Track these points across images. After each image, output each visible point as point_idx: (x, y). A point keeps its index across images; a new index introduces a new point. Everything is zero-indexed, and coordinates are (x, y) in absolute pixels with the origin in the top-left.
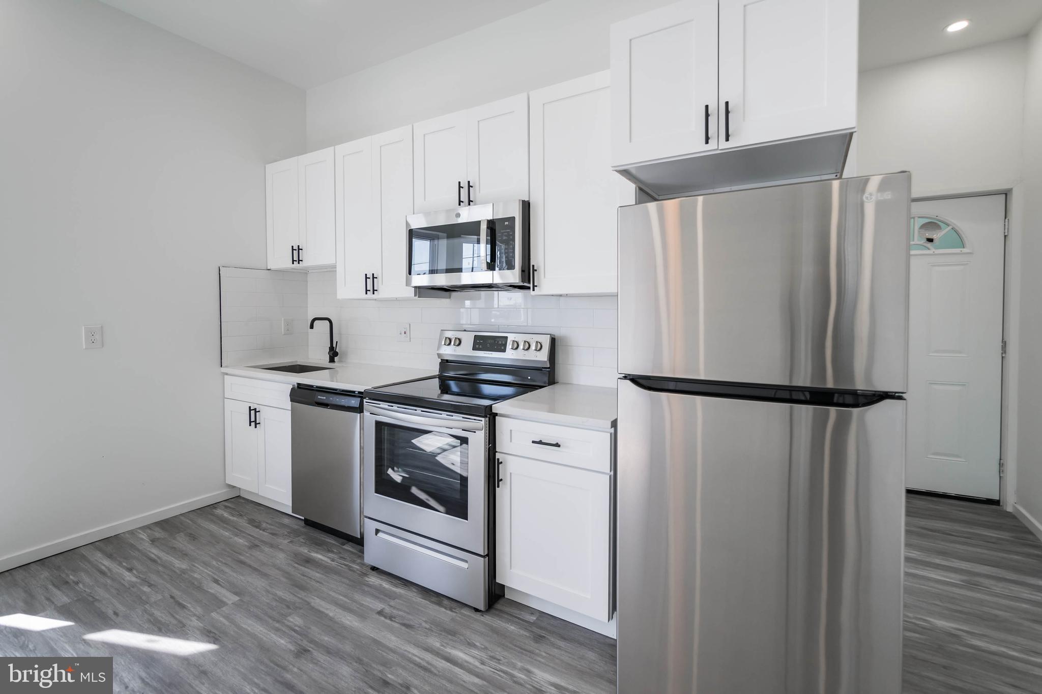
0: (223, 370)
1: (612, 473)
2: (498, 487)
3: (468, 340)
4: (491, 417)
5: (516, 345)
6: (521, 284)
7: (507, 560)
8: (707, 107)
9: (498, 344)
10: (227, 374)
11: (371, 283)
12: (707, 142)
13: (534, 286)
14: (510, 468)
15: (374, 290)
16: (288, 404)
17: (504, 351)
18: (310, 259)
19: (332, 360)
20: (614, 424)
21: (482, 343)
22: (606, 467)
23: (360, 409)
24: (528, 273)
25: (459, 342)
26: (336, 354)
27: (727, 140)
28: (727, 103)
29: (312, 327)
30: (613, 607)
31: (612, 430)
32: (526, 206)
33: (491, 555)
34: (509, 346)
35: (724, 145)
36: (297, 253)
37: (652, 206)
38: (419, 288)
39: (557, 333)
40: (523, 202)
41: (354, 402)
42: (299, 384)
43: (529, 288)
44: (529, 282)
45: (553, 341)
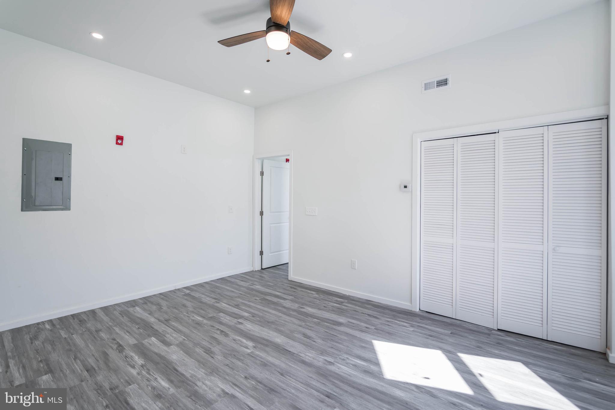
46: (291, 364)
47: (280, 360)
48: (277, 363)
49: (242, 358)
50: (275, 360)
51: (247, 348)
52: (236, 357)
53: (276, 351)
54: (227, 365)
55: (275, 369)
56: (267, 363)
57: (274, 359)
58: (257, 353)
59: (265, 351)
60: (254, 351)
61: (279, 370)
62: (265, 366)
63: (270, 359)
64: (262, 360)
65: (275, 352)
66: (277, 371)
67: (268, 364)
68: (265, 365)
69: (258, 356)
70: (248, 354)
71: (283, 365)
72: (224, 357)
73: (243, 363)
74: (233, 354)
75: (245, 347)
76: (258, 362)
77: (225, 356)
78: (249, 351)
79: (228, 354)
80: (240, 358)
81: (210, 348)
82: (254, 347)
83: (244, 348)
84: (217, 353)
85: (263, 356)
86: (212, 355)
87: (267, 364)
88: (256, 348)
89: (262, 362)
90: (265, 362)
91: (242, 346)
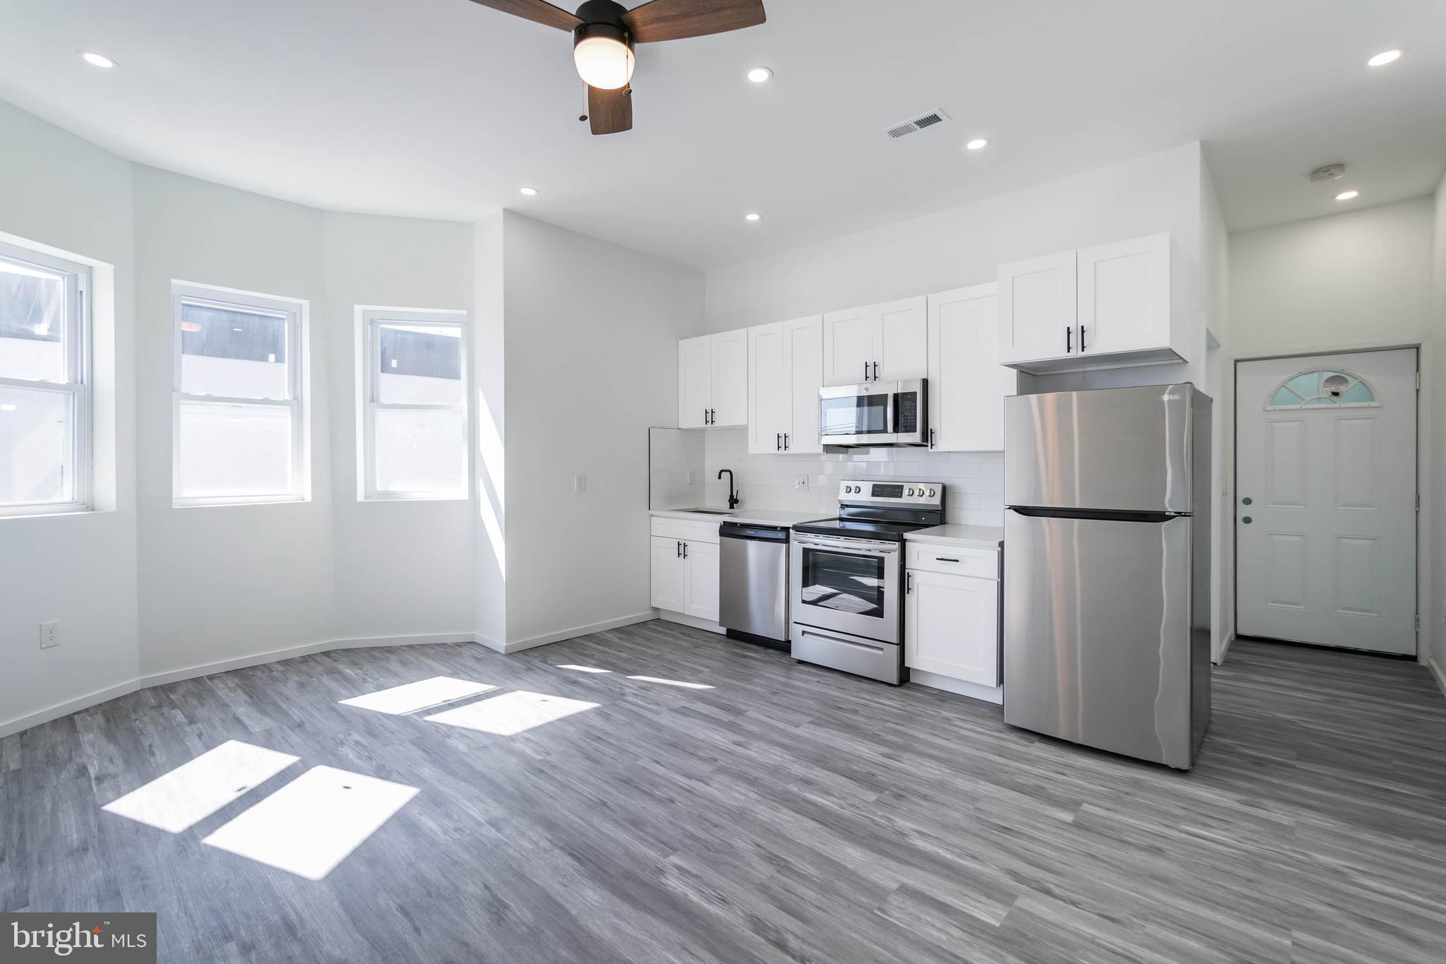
0: (651, 512)
1: (999, 580)
2: (908, 593)
3: (867, 488)
4: (903, 542)
5: (911, 492)
6: (921, 443)
7: (914, 649)
8: (1069, 328)
9: (896, 491)
10: (652, 516)
11: (783, 441)
12: (1069, 351)
13: (932, 445)
14: (918, 579)
15: (786, 447)
16: (717, 538)
17: (901, 497)
18: (721, 421)
19: (732, 507)
20: (1001, 544)
21: (878, 490)
22: (995, 574)
23: (787, 541)
24: (927, 436)
25: (858, 490)
26: (737, 501)
27: (1083, 350)
28: (1083, 327)
29: (720, 478)
30: (1001, 680)
31: (999, 549)
32: (925, 383)
33: (902, 644)
34: (906, 492)
35: (1081, 354)
36: (710, 416)
37: (1033, 398)
38: (827, 445)
39: (947, 482)
40: (923, 379)
41: (781, 535)
42: (724, 522)
43: (927, 446)
44: (927, 442)
45: (944, 489)
46: (578, 824)
47: (601, 833)
48: (609, 826)
49: (688, 841)
50: (611, 834)
51: (681, 870)
52: (703, 845)
53: (604, 856)
54: (716, 826)
55: (616, 812)
56: (632, 827)
57: (613, 836)
58: (653, 854)
59: (633, 857)
60: (662, 859)
61: (608, 812)
62: (635, 820)
63: (622, 836)
64: (641, 834)
65: (608, 855)
66: (612, 810)
67: (628, 825)
68: (636, 823)
69: (651, 846)
70: (675, 850)
71: (597, 820)
72: (731, 846)
73: (683, 829)
74: (712, 853)
75: (688, 872)
76: (651, 830)
77: (730, 849)
78: (674, 859)
79: (725, 853)
80: (693, 843)
81: (779, 872)
82: (661, 872)
83: (687, 868)
84: (755, 857)
85: (639, 845)
86: (762, 851)
87: (631, 824)
88: (656, 866)
89: (642, 830)
90: (634, 830)
91: (696, 876)
